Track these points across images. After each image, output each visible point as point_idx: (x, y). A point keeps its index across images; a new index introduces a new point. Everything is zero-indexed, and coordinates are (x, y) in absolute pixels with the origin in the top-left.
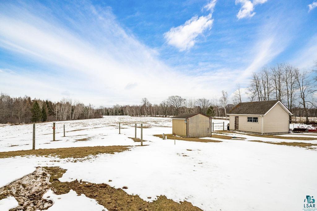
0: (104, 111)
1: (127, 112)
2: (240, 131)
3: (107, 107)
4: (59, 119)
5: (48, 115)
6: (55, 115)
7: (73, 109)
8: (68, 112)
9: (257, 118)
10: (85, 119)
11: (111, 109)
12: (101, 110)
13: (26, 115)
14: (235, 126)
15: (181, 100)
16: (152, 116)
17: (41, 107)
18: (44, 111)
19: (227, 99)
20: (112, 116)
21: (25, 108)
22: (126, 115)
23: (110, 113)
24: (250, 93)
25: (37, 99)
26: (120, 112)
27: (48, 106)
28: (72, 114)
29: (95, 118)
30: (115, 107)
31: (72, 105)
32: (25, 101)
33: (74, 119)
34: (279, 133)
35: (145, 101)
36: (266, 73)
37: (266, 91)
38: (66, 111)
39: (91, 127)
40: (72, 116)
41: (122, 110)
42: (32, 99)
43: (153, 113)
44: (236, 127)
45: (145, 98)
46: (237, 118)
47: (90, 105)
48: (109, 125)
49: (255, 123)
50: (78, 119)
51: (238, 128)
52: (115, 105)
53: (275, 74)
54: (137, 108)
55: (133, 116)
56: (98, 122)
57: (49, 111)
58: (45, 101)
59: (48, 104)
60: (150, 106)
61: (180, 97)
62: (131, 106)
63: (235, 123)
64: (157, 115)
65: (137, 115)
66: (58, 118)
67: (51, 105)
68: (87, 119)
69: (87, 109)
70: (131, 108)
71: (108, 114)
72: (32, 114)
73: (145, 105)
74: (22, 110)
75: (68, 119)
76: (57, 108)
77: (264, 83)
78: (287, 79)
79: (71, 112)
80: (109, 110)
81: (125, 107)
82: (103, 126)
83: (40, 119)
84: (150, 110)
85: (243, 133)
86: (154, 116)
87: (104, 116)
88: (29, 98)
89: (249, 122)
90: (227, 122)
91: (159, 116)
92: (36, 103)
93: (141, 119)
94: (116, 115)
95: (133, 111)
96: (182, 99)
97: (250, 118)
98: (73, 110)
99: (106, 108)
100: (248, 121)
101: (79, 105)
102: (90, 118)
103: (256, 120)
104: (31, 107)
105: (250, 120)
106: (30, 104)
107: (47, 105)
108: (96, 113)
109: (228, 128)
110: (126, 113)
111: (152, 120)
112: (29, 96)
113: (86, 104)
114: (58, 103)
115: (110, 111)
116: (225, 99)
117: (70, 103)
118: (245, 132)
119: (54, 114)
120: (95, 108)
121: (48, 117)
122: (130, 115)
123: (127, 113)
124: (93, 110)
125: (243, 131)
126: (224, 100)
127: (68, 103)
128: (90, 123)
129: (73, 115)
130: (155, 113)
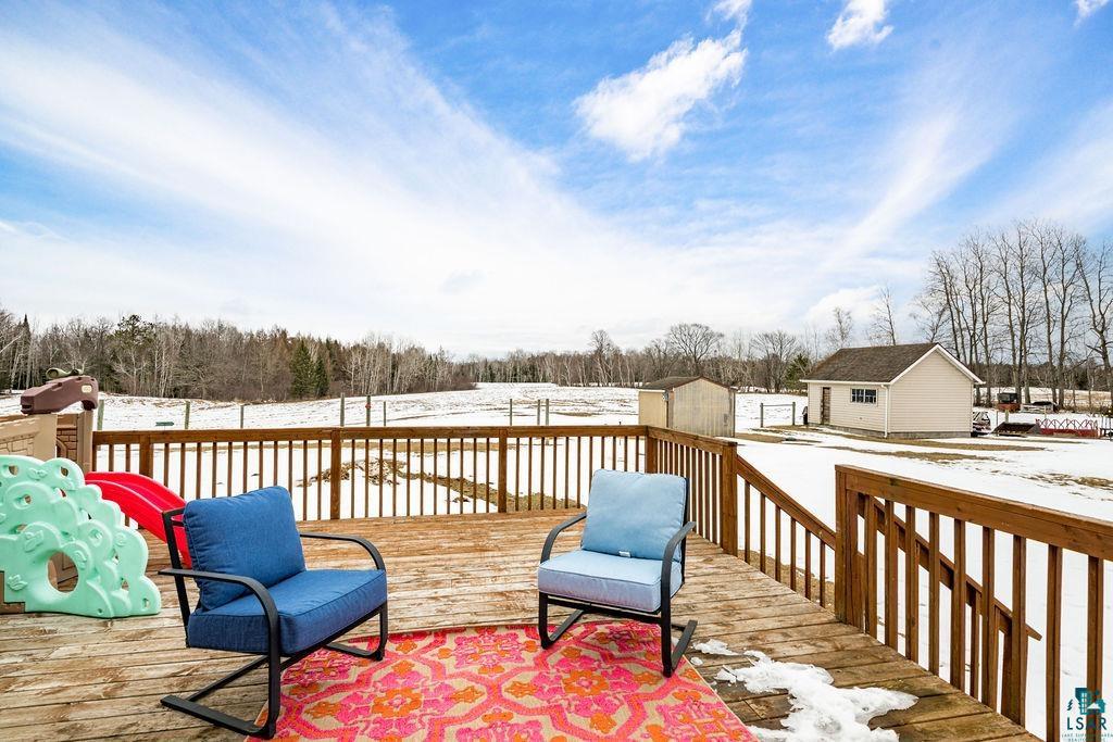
0: (482, 370)
1: (548, 371)
2: (833, 427)
3: (490, 358)
4: (357, 392)
5: (330, 379)
6: (349, 379)
7: (396, 362)
8: (382, 371)
9: (873, 392)
10: (428, 391)
11: (500, 363)
12: (473, 365)
13: (276, 380)
14: (822, 413)
15: (708, 337)
16: (620, 386)
17: (314, 358)
18: (320, 369)
19: (851, 333)
20: (503, 384)
21: (275, 361)
22: (545, 381)
23: (498, 376)
24: (926, 314)
25: (305, 334)
26: (526, 373)
27: (331, 355)
28: (393, 376)
29: (455, 389)
30: (513, 357)
31: (394, 351)
32: (274, 340)
33: (399, 392)
34: (938, 435)
35: (600, 338)
36: (976, 253)
37: (979, 307)
38: (378, 368)
39: (444, 412)
40: (392, 383)
41: (533, 368)
42: (291, 334)
43: (625, 375)
44: (825, 417)
45: (601, 332)
46: (826, 389)
47: (442, 353)
48: (489, 407)
49: (869, 405)
50: (410, 391)
51: (828, 420)
52: (513, 350)
53: (1004, 254)
54: (576, 359)
55: (564, 383)
56: (463, 399)
57: (334, 369)
58: (324, 341)
59: (331, 348)
60: (617, 355)
61: (707, 328)
62: (558, 354)
63: (823, 406)
64: (636, 383)
65: (576, 382)
66: (356, 387)
67: (339, 353)
68: (434, 390)
69: (433, 363)
70: (559, 359)
71: (492, 379)
72: (292, 377)
73: (599, 352)
74: (269, 364)
75: (383, 390)
76: (356, 358)
77: (971, 286)
78: (1045, 269)
79: (390, 370)
80: (496, 366)
81: (542, 358)
82: (473, 409)
83: (312, 389)
84: (615, 369)
85: (838, 432)
86: (626, 386)
87: (480, 385)
88: (284, 333)
89: (855, 403)
90: (801, 402)
91: (641, 384)
92: (302, 346)
93: (588, 393)
94: (516, 381)
95: (564, 371)
96: (712, 335)
97: (858, 390)
98: (394, 367)
99: (486, 362)
100: (854, 400)
101: (414, 352)
102: (442, 388)
103: (871, 397)
104: (290, 358)
105: (857, 396)
106: (286, 350)
107: (328, 353)
108: (457, 374)
109: (806, 417)
110: (544, 376)
111: (616, 397)
112: (282, 327)
113: (431, 349)
114: (356, 347)
115: (499, 370)
116: (844, 336)
117: (387, 346)
118: (846, 429)
119: (344, 376)
120: (455, 361)
121: (332, 386)
122: (555, 382)
123: (547, 374)
124: (450, 365)
125: (840, 428)
126: (839, 338)
127: (381, 346)
128: (442, 403)
129: (396, 381)
130: (631, 377)
